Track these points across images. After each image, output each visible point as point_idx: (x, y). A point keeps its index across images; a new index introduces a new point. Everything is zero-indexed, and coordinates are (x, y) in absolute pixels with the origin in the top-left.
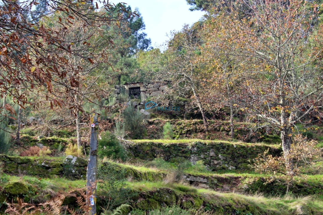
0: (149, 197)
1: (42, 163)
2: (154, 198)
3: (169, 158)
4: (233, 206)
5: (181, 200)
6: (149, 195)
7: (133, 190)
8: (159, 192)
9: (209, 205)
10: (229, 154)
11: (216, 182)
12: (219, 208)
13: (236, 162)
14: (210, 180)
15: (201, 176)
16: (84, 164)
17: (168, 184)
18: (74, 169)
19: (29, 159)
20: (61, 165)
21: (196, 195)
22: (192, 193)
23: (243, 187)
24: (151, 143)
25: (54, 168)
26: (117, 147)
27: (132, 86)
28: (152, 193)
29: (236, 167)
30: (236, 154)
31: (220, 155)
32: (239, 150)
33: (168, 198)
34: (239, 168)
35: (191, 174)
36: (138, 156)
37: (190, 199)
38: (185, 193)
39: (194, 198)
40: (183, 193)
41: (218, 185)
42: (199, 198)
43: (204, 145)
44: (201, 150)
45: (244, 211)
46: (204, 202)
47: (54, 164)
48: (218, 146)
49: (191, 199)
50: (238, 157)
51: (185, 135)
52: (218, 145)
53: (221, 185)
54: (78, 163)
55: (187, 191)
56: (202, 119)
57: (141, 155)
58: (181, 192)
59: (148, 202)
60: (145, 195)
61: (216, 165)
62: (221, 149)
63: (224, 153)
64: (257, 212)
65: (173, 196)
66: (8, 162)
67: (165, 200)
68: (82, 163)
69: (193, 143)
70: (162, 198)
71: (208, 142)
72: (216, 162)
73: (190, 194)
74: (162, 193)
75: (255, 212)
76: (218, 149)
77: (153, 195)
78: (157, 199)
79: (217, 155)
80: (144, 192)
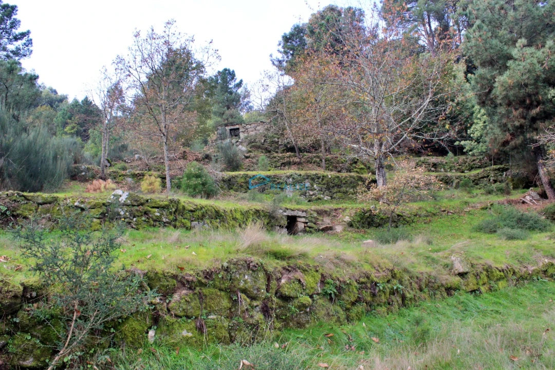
0: (202, 284)
1: (75, 202)
2: (215, 287)
3: (264, 190)
4: (373, 275)
5: (279, 280)
6: (203, 281)
7: (160, 272)
8: (227, 270)
9: (332, 282)
10: (324, 184)
11: (315, 215)
12: (350, 284)
13: (331, 192)
14: (309, 213)
15: (298, 210)
16: (138, 203)
17: (249, 247)
18: (123, 210)
19: (55, 197)
20: (104, 204)
21: (308, 265)
22: (300, 262)
23: (345, 220)
24: (245, 174)
25: (93, 208)
26: (204, 179)
27: (232, 127)
28: (208, 275)
29: (331, 197)
30: (331, 184)
31: (315, 186)
32: (334, 180)
33: (249, 280)
34: (334, 198)
35: (288, 208)
36: (232, 188)
37: (296, 276)
38: (284, 263)
39: (304, 271)
41: (318, 219)
42: (313, 269)
43: (299, 175)
45: (388, 281)
46: (322, 275)
47: (92, 203)
48: (313, 177)
49: (299, 275)
50: (333, 187)
51: (279, 168)
52: (313, 175)
53: (321, 218)
54: (129, 201)
55: (289, 258)
56: (295, 152)
57: (235, 187)
58: (277, 261)
59: (201, 297)
60: (192, 281)
61: (312, 195)
62: (317, 180)
63: (320, 184)
64: (406, 279)
65: (261, 275)
66: (23, 202)
67: (242, 285)
68: (136, 201)
69: (288, 174)
70: (236, 283)
71: (303, 173)
72: (311, 193)
73: (296, 265)
74: (234, 270)
75: (403, 280)
76: (313, 179)
77: (213, 280)
78: (223, 286)
79: (312, 185)
80: (190, 273)
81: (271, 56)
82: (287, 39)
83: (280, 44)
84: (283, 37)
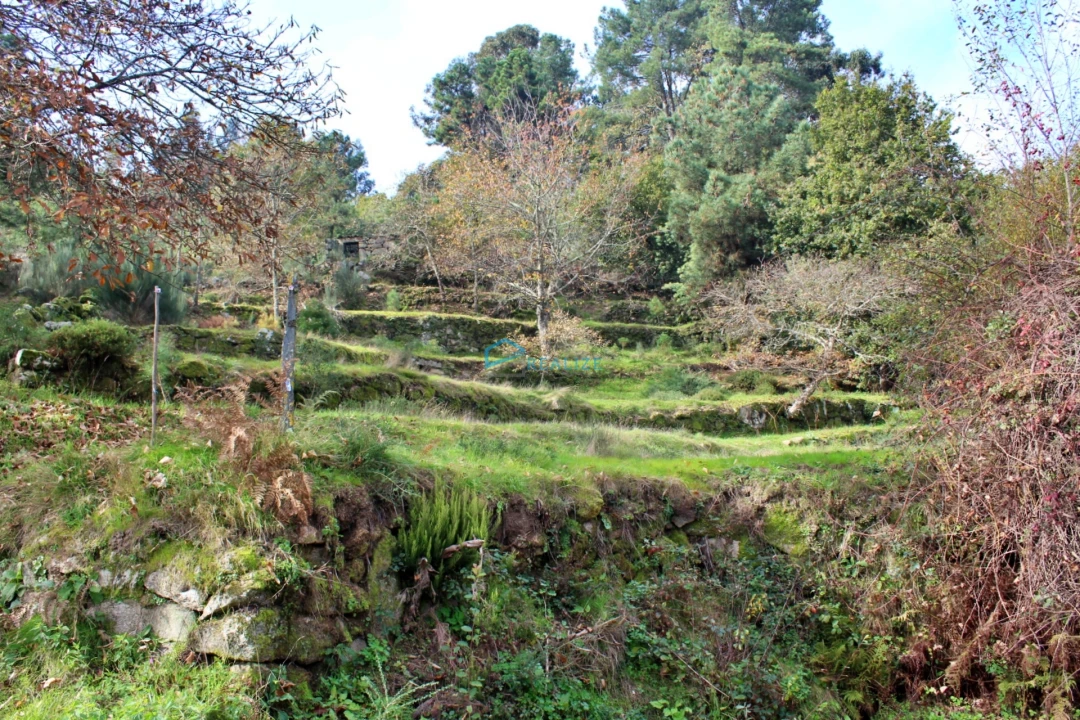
0: (366, 384)
1: (227, 337)
2: (372, 386)
3: (394, 336)
4: (473, 398)
5: (408, 388)
6: (366, 382)
8: (378, 378)
9: (443, 396)
10: (471, 332)
11: (453, 367)
12: (455, 399)
13: (479, 343)
14: (445, 364)
15: (434, 360)
16: (280, 340)
17: (390, 368)
18: (269, 347)
19: (210, 332)
20: (252, 341)
21: (427, 384)
22: (421, 381)
23: (487, 375)
24: (370, 315)
25: (243, 344)
26: (326, 319)
27: (348, 240)
28: (369, 379)
29: (479, 348)
30: (480, 333)
31: (459, 334)
32: (484, 327)
33: (391, 386)
34: (483, 350)
35: (422, 357)
36: (353, 332)
37: (418, 388)
38: (412, 380)
39: (424, 386)
40: (409, 380)
41: (455, 371)
42: (430, 387)
43: (439, 319)
44: (435, 326)
45: (486, 404)
46: (436, 392)
47: (242, 340)
48: (457, 322)
49: (420, 388)
50: (482, 336)
51: (415, 307)
52: (457, 320)
53: (460, 371)
54: (273, 339)
56: (438, 286)
57: (357, 330)
58: (407, 378)
59: (365, 390)
60: (361, 382)
61: (454, 345)
62: (461, 326)
63: (465, 331)
64: (503, 405)
65: (397, 384)
66: (183, 335)
67: (386, 388)
69: (426, 317)
70: (383, 386)
71: (444, 316)
72: (454, 342)
73: (419, 382)
74: (383, 379)
75: (500, 405)
76: (457, 326)
77: (371, 382)
78: (376, 387)
79: (455, 333)
80: (359, 377)
81: (412, 109)
82: (441, 84)
83: (428, 90)
84: (435, 80)
